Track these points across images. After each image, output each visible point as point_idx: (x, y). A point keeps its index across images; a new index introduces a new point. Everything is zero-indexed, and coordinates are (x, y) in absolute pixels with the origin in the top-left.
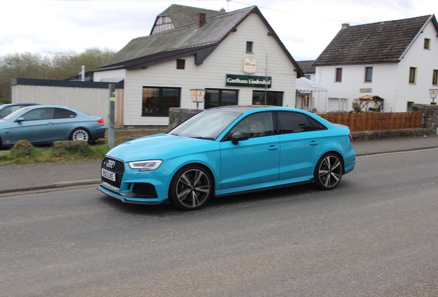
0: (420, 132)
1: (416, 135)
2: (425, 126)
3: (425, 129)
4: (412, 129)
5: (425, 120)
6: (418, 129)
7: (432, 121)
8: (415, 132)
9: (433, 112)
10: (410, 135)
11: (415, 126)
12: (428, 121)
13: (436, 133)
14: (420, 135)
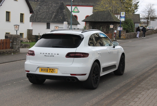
0: (9, 51)
1: (7, 54)
2: (12, 48)
3: (13, 50)
4: (4, 50)
5: (12, 44)
6: (8, 50)
7: (16, 45)
8: (6, 51)
9: (16, 39)
10: (3, 54)
11: (6, 48)
12: (14, 44)
13: (19, 51)
14: (10, 54)
